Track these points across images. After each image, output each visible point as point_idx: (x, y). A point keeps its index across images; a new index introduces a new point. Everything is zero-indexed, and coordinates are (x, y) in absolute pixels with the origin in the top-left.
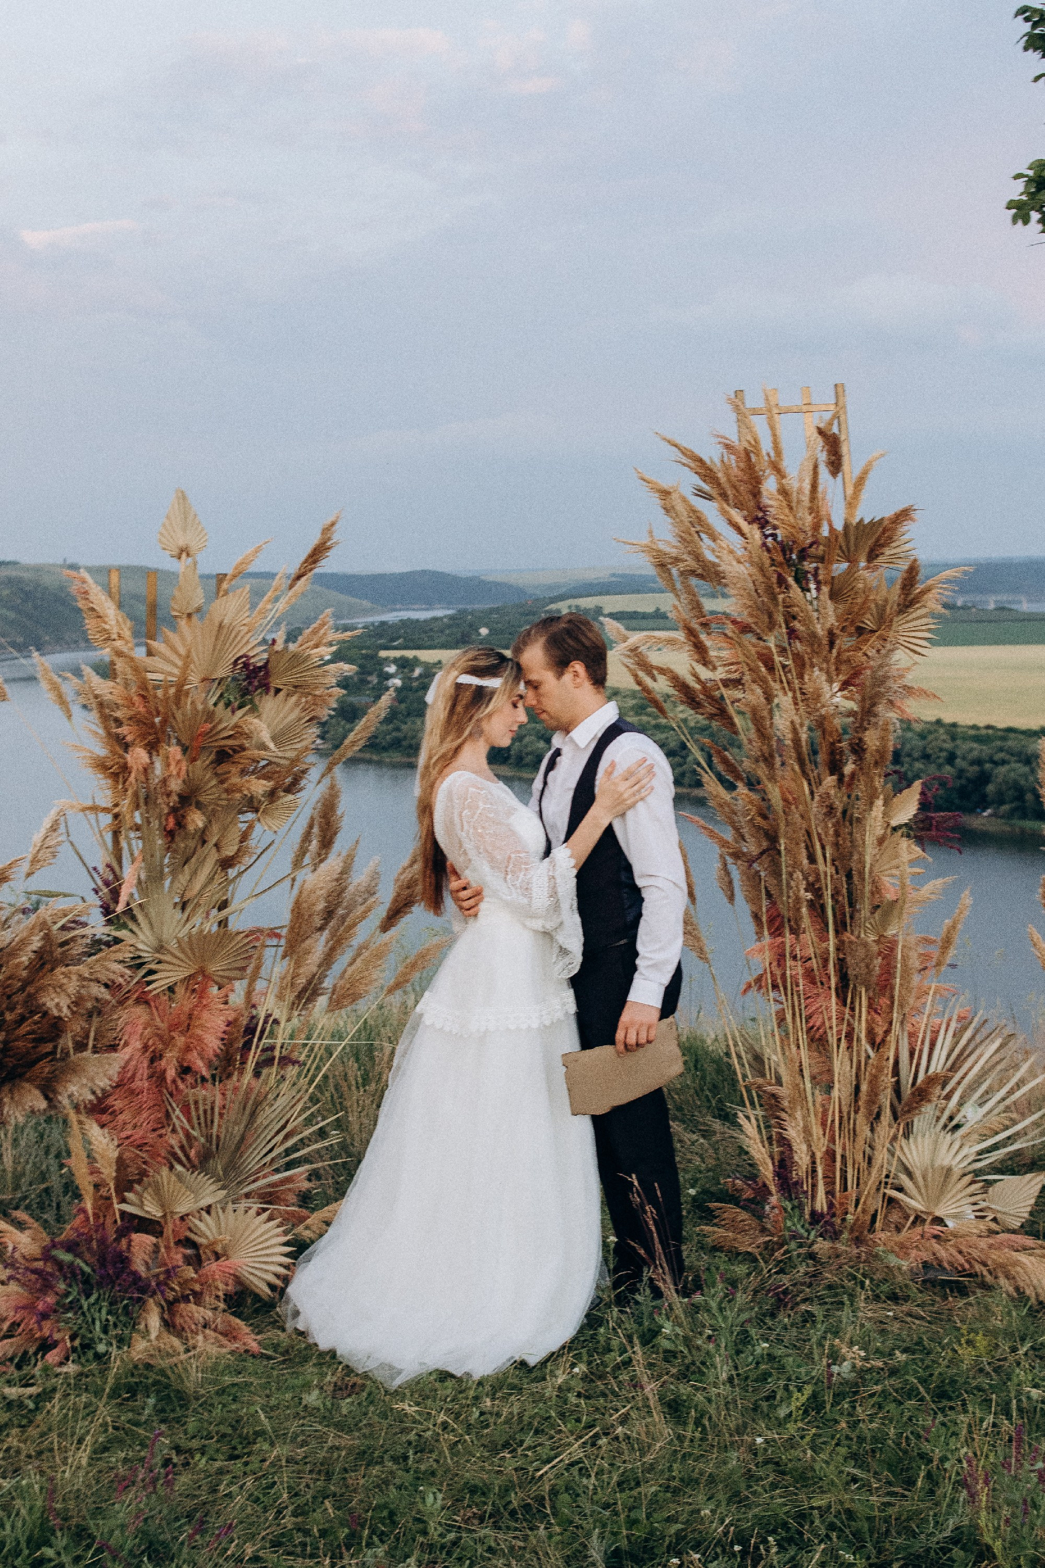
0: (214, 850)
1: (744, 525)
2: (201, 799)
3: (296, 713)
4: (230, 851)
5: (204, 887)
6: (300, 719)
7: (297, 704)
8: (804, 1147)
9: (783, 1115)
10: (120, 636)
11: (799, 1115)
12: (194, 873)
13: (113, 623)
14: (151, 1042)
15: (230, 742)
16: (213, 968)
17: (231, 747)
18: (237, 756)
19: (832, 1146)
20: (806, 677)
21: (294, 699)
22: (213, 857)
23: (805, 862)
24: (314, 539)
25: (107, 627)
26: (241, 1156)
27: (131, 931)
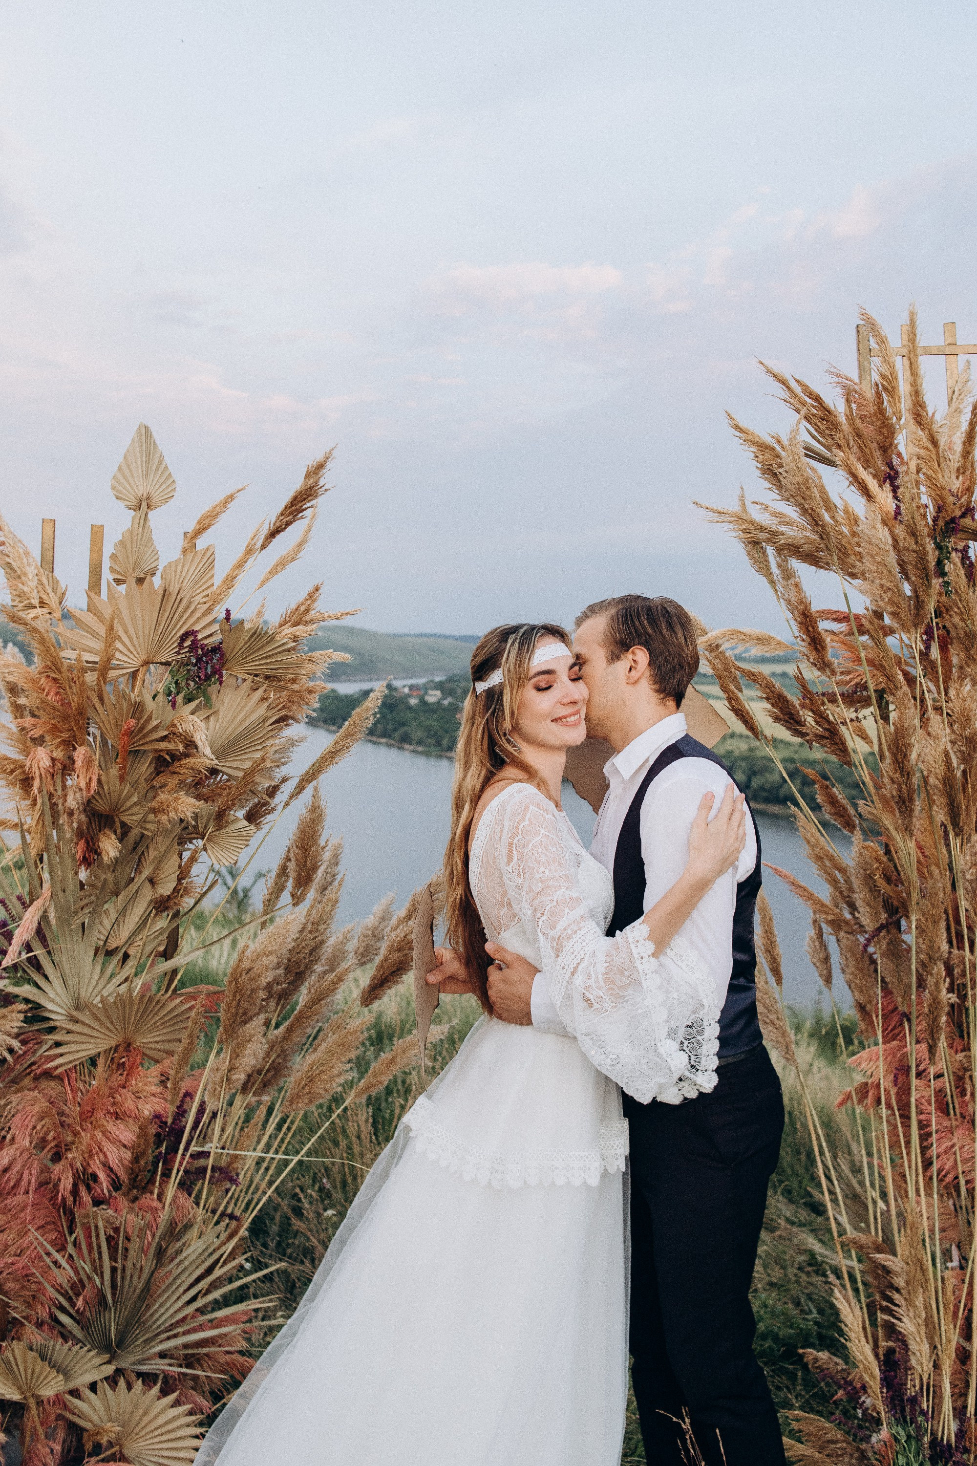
0: (148, 885)
1: (872, 484)
2: (125, 819)
3: (262, 710)
4: (166, 889)
5: (134, 934)
6: (264, 721)
7: (263, 699)
8: (926, 1348)
9: (896, 1297)
10: (42, 604)
11: (919, 1301)
12: (122, 914)
13: (33, 584)
14: (50, 1137)
15: (164, 745)
16: (145, 1040)
17: (169, 752)
18: (177, 764)
19: (966, 1345)
20: (952, 693)
21: (259, 693)
22: (147, 895)
23: (945, 947)
24: (297, 484)
25: (26, 589)
26: (148, 1307)
27: (38, 986)
